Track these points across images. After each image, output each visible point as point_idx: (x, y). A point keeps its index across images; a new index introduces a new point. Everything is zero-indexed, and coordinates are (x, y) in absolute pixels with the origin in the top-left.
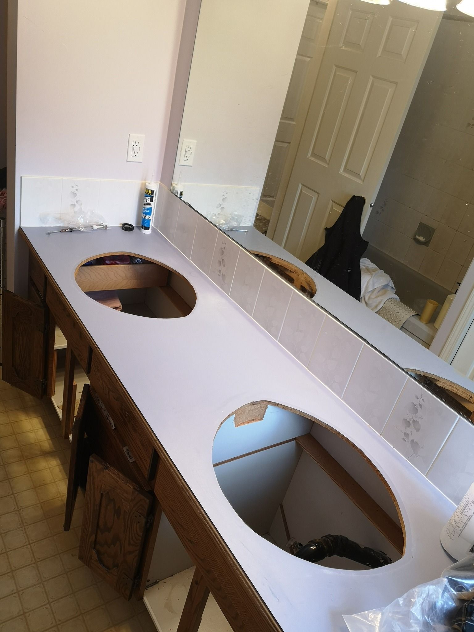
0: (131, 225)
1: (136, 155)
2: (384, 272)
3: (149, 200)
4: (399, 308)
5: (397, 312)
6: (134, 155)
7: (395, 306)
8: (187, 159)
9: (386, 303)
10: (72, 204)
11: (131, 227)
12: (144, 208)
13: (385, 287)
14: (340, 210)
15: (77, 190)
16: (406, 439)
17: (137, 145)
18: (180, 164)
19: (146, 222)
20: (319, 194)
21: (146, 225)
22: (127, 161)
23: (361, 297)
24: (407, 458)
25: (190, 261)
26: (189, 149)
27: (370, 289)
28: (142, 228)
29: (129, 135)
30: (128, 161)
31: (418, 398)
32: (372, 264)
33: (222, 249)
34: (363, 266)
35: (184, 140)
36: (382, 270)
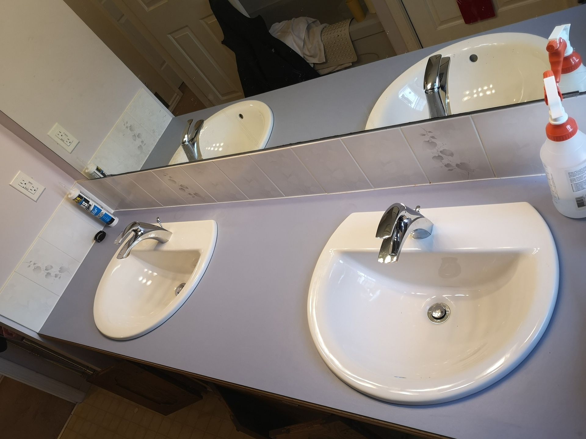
0: (100, 232)
1: (35, 190)
2: (296, 18)
3: (86, 204)
4: (334, 32)
5: (337, 36)
6: (33, 192)
7: (331, 33)
8: (70, 142)
9: (323, 39)
10: (46, 275)
11: (102, 233)
12: (91, 212)
13: (309, 28)
14: (213, 19)
15: (34, 264)
16: (450, 168)
17: (25, 184)
18: (70, 152)
19: (105, 219)
20: (187, 26)
21: (108, 220)
22: (36, 202)
23: (303, 57)
24: (468, 179)
25: (164, 207)
26: (60, 134)
27: (302, 44)
28: (109, 224)
29: (10, 185)
30: (35, 200)
31: (425, 135)
32: (281, 23)
33: (170, 179)
34: (277, 33)
35: (48, 134)
36: (293, 19)
